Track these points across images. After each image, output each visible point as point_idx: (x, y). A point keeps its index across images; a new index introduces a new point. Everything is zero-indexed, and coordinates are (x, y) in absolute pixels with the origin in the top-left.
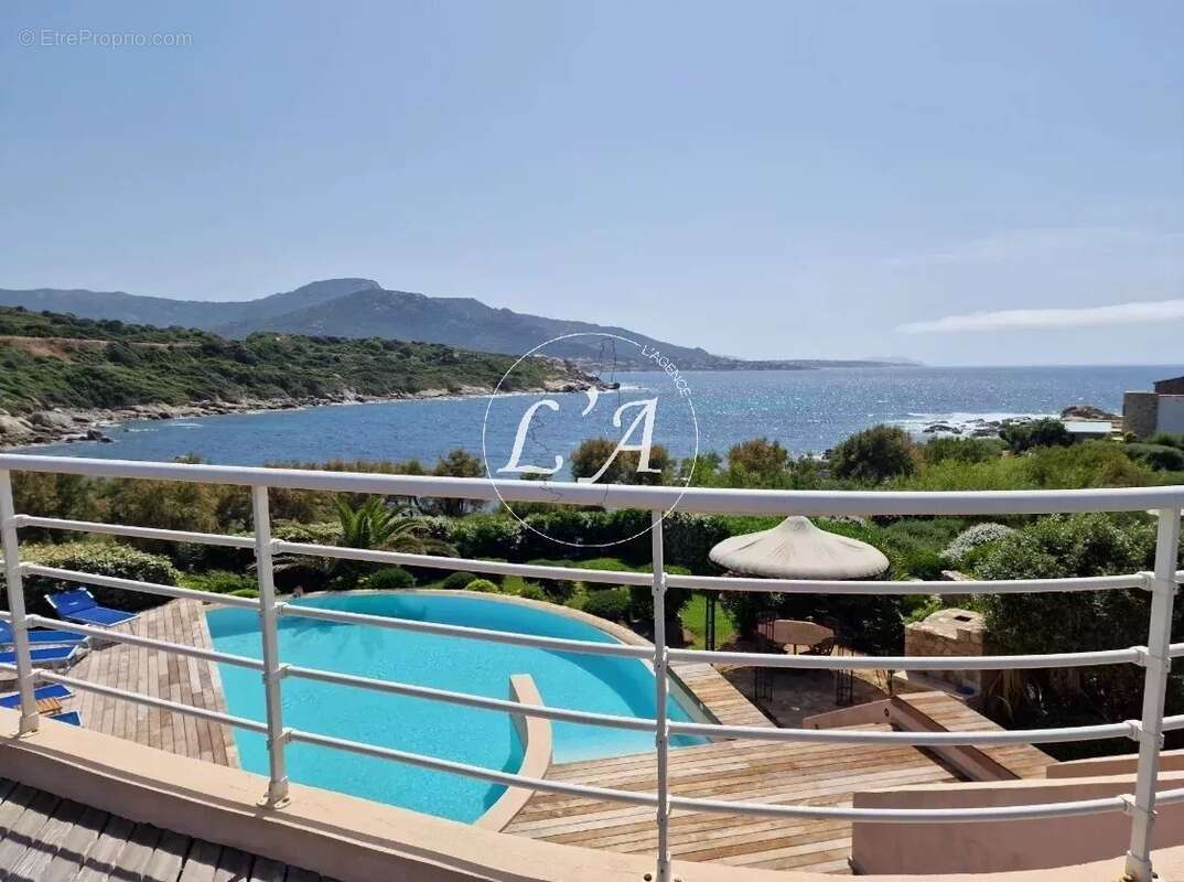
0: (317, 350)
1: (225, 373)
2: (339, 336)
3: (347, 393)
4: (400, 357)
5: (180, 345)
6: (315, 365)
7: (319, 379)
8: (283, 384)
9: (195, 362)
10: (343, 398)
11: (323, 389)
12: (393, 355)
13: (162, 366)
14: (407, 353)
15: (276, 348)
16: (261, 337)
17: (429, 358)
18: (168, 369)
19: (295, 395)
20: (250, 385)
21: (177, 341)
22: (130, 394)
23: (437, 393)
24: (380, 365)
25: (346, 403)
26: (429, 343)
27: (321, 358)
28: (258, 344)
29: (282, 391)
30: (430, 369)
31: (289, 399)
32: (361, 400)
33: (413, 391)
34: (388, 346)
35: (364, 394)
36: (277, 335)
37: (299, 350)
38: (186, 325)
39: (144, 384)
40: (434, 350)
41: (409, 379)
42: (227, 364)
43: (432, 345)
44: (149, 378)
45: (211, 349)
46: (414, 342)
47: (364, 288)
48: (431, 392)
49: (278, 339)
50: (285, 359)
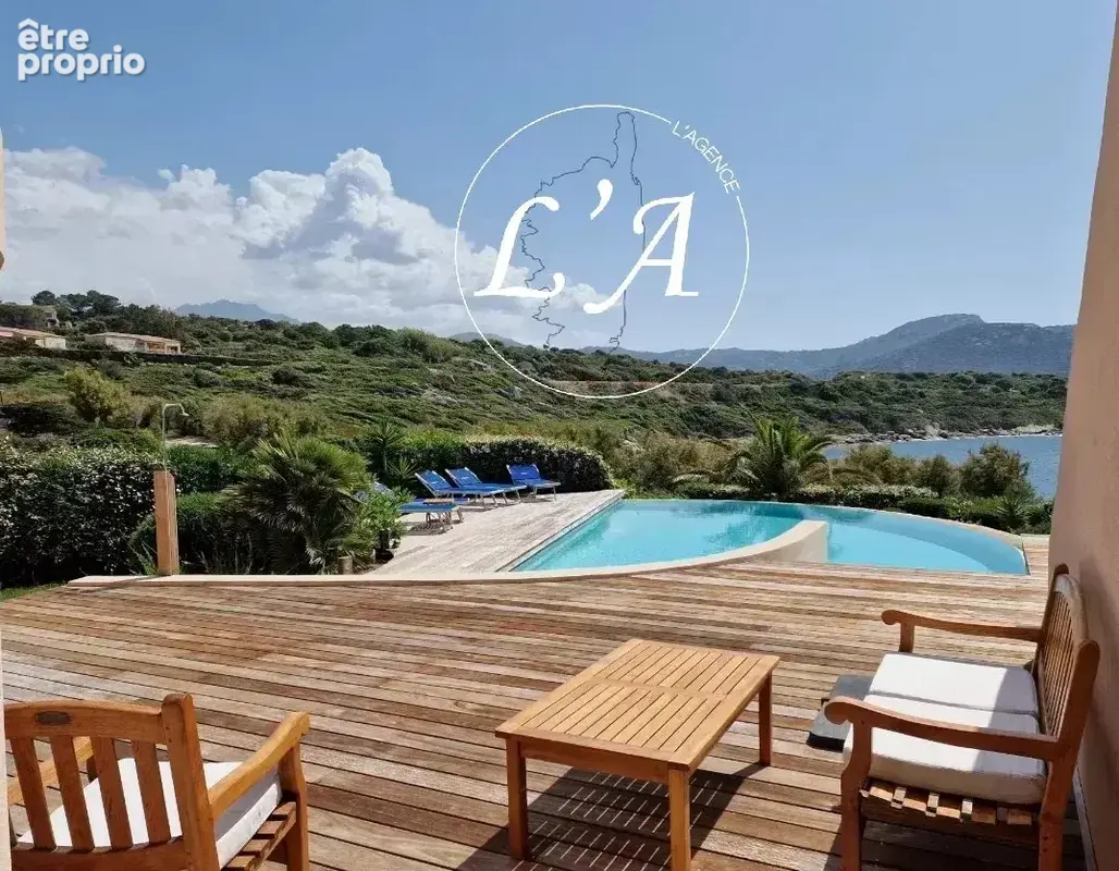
0: (901, 386)
1: (808, 410)
2: (926, 372)
3: (930, 429)
4: (995, 390)
5: (772, 385)
6: (897, 401)
7: (901, 415)
8: (863, 419)
9: (783, 400)
10: (924, 434)
11: (902, 424)
12: (986, 389)
13: (754, 404)
14: (1005, 386)
15: (858, 385)
16: (846, 376)
17: (1032, 390)
18: (759, 406)
19: (875, 430)
20: (830, 421)
21: (769, 383)
22: (727, 428)
23: (1039, 429)
24: (971, 399)
25: (928, 439)
26: (1034, 374)
27: (905, 393)
28: (842, 383)
29: (860, 426)
30: (1032, 402)
31: (868, 435)
32: (945, 436)
33: (1008, 426)
34: (982, 380)
35: (949, 430)
36: (862, 373)
37: (882, 387)
38: (779, 369)
39: (738, 420)
40: (1041, 381)
41: (1005, 414)
42: (810, 401)
43: (1039, 376)
44: (742, 414)
45: (798, 388)
46: (1014, 375)
47: (964, 322)
48: (1032, 428)
49: (863, 377)
50: (867, 396)
